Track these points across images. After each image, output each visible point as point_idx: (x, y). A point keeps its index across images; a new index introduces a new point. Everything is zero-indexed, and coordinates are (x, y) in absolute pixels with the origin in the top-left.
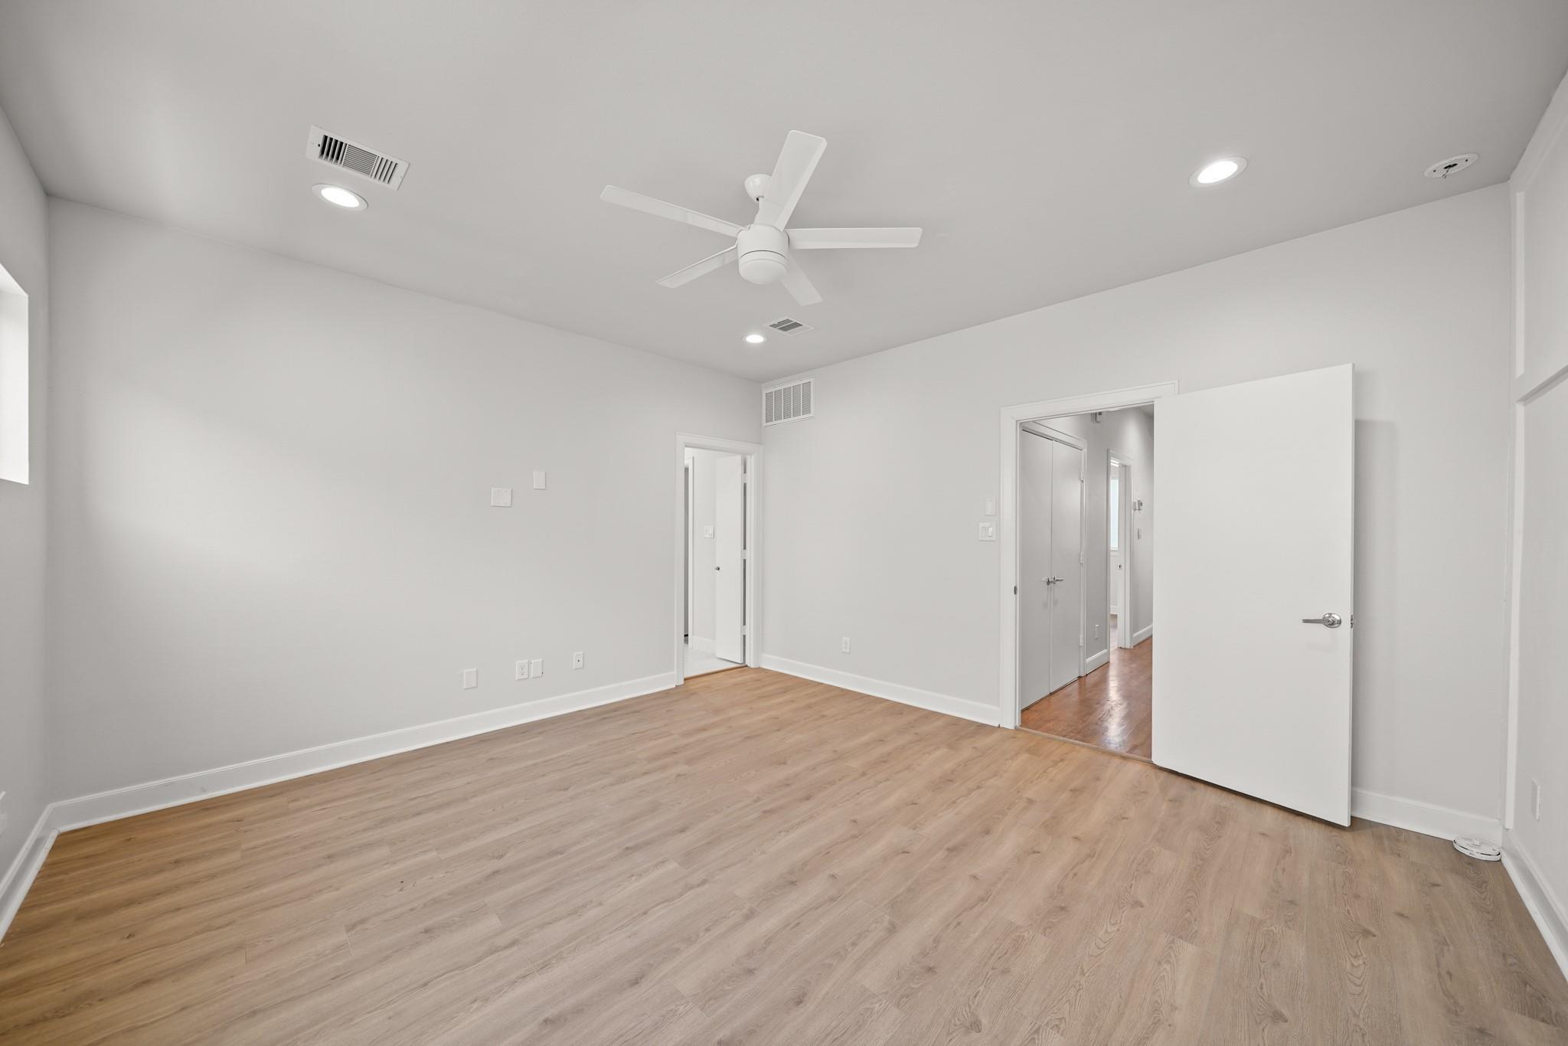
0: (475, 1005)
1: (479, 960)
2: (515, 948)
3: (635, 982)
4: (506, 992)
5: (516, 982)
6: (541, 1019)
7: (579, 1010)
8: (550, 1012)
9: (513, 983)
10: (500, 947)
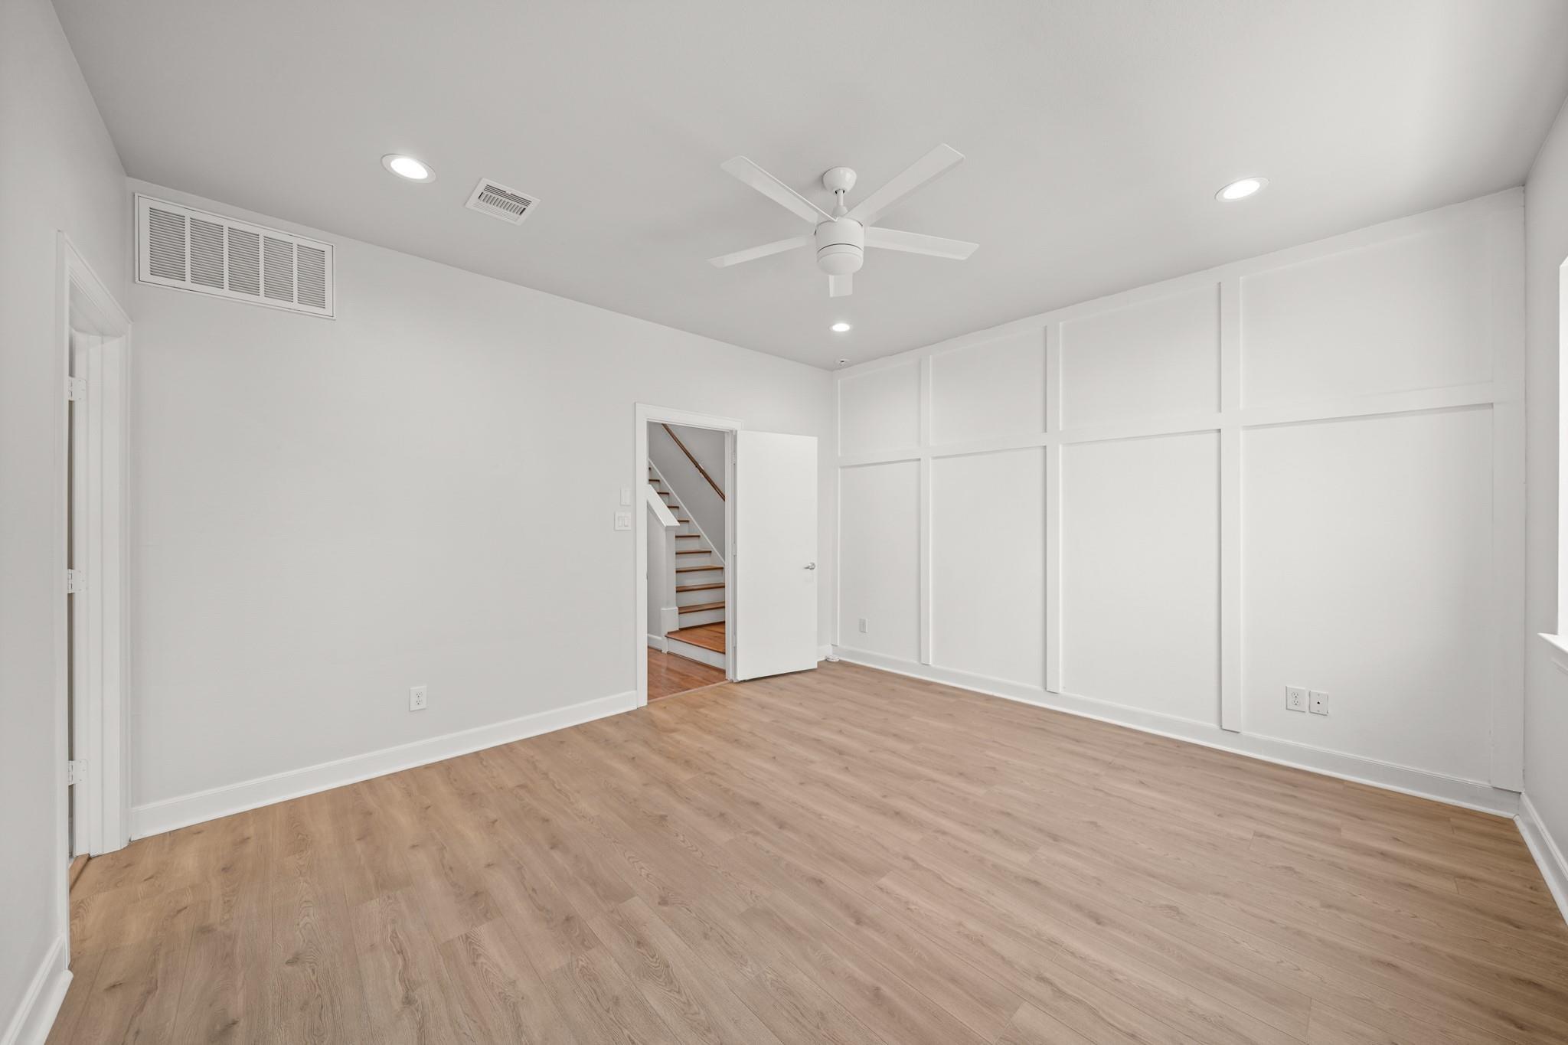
0: (1120, 977)
1: (1078, 1001)
2: (1047, 975)
3: (1036, 883)
4: (1094, 961)
5: (1081, 957)
6: (1099, 927)
7: (1078, 908)
8: (1091, 924)
9: (1083, 959)
10: (1053, 990)
